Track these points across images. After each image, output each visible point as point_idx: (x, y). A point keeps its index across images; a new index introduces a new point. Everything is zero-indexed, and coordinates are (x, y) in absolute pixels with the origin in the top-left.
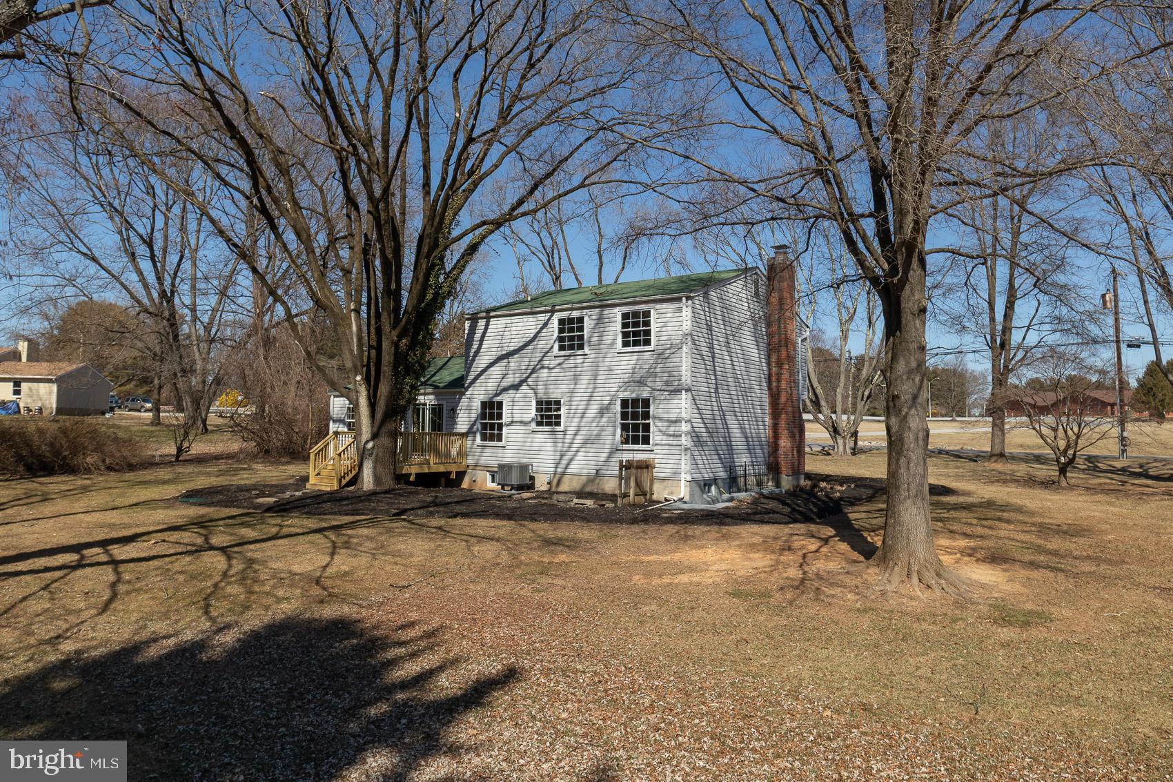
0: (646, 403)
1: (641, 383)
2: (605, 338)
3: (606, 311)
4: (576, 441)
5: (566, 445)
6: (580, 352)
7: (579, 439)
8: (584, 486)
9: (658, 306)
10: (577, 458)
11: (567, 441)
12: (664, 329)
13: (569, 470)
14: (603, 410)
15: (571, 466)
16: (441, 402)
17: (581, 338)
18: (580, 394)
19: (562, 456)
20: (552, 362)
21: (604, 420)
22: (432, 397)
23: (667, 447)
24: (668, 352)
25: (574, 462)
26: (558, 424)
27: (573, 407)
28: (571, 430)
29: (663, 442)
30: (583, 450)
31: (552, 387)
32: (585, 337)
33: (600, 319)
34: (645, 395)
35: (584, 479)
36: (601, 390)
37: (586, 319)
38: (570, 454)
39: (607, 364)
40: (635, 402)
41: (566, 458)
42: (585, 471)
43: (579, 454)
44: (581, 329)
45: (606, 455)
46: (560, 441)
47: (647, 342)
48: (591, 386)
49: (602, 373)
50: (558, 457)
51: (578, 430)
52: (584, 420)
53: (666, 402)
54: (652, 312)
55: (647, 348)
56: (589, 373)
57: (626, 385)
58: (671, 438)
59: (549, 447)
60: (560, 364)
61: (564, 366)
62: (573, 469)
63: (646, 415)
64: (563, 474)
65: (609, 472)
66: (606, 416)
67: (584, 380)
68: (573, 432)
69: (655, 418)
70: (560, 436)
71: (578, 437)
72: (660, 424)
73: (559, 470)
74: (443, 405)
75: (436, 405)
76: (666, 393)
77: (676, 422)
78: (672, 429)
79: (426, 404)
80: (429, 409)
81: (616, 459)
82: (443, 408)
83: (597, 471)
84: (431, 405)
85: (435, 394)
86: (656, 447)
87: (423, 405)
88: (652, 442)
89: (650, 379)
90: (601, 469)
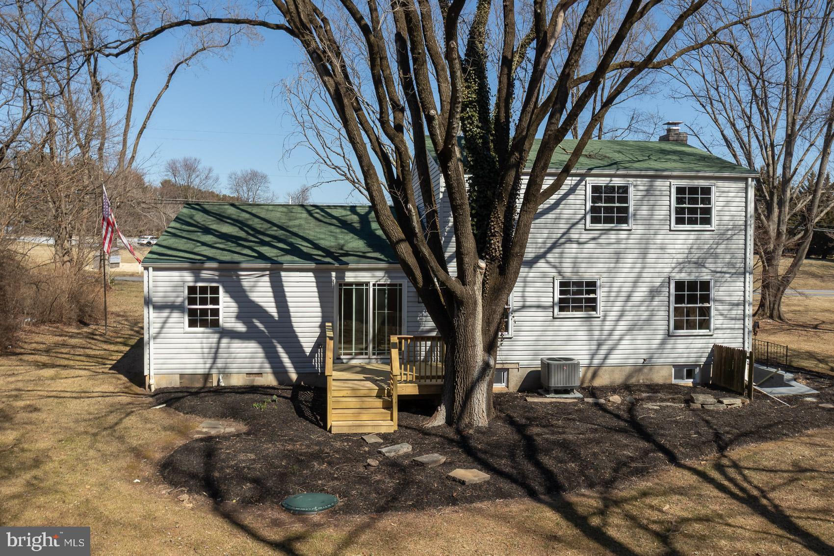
0: (705, 285)
1: (700, 264)
2: (657, 213)
3: (659, 183)
4: (619, 328)
5: (606, 333)
6: (624, 226)
7: (622, 326)
8: (630, 376)
9: (720, 184)
10: (620, 347)
11: (606, 328)
12: (726, 209)
13: (609, 362)
14: (653, 293)
15: (612, 356)
16: (397, 282)
17: (626, 210)
18: (623, 275)
19: (599, 345)
20: (584, 236)
21: (655, 303)
22: (380, 274)
23: (728, 331)
24: (730, 232)
25: (616, 352)
26: (594, 309)
27: (615, 289)
28: (613, 316)
29: (724, 326)
30: (627, 337)
31: (583, 265)
32: (631, 210)
33: (649, 192)
34: (706, 277)
35: (627, 370)
36: (652, 270)
37: (631, 190)
38: (610, 342)
39: (658, 241)
40: (692, 285)
41: (605, 347)
42: (631, 361)
43: (623, 342)
44: (625, 200)
45: (658, 342)
46: (598, 328)
47: (707, 221)
48: (639, 265)
49: (652, 251)
50: (594, 347)
51: (621, 316)
52: (630, 304)
53: (726, 284)
54: (713, 189)
55: (707, 227)
56: (636, 251)
57: (681, 266)
58: (733, 322)
59: (582, 335)
60: (594, 239)
61: (600, 241)
62: (613, 360)
63: (706, 298)
64: (600, 366)
65: (662, 360)
66: (657, 299)
67: (629, 259)
68: (614, 318)
69: (715, 301)
70: (596, 322)
71: (622, 323)
72: (720, 307)
73: (596, 362)
74: (401, 285)
75: (389, 285)
76: (728, 275)
77: (738, 305)
78: (734, 312)
79: (367, 284)
80: (374, 290)
81: (669, 346)
82: (401, 290)
83: (644, 360)
84: (379, 285)
85: (386, 271)
86: (716, 332)
87: (361, 284)
88: (712, 327)
89: (710, 260)
90: (651, 358)
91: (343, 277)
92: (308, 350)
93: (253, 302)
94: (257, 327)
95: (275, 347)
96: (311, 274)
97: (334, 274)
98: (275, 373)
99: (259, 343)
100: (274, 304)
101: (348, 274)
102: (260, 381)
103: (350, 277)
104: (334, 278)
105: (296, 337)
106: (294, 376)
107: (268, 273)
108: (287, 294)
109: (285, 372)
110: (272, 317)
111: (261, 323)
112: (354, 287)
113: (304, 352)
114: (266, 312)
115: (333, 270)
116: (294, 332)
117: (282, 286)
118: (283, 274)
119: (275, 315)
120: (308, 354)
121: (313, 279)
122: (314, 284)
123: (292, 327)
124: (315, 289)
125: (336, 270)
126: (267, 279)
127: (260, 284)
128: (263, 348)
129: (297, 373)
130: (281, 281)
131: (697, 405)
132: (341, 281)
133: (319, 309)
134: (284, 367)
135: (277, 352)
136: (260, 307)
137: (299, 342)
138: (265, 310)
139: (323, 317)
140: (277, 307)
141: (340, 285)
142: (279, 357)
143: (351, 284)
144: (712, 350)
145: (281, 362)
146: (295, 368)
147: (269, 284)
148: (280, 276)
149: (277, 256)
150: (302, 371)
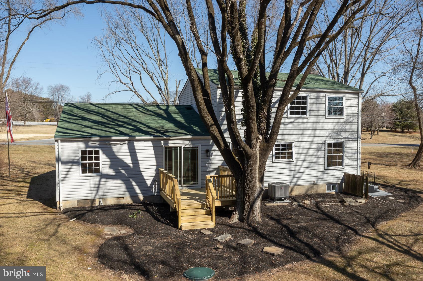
0: (341, 145)
1: (338, 134)
2: (321, 109)
3: (322, 95)
4: (303, 166)
5: (297, 169)
6: (305, 116)
8: (308, 190)
9: (347, 96)
10: (303, 176)
11: (297, 167)
12: (350, 108)
13: (298, 183)
14: (319, 149)
15: (300, 181)
16: (196, 146)
17: (305, 108)
18: (305, 140)
19: (294, 175)
20: (287, 121)
21: (319, 154)
22: (187, 142)
23: (351, 166)
24: (351, 119)
25: (302, 178)
26: (291, 157)
27: (301, 147)
28: (300, 160)
29: (349, 164)
30: (307, 171)
31: (286, 136)
32: (308, 109)
33: (318, 98)
34: (341, 140)
35: (306, 187)
36: (317, 138)
37: (308, 99)
38: (299, 174)
39: (321, 124)
40: (335, 145)
41: (297, 176)
42: (308, 183)
43: (305, 173)
44: (305, 103)
45: (320, 173)
46: (293, 167)
47: (341, 114)
48: (312, 135)
49: (318, 128)
50: (292, 176)
51: (304, 160)
52: (308, 154)
53: (350, 144)
54: (344, 98)
55: (341, 116)
56: (311, 128)
57: (331, 135)
58: (353, 162)
59: (286, 171)
60: (291, 123)
61: (294, 123)
62: (301, 182)
63: (341, 151)
64: (294, 186)
65: (322, 182)
66: (320, 152)
67: (308, 133)
68: (301, 162)
69: (345, 152)
70: (293, 164)
71: (304, 164)
72: (347, 155)
73: (293, 184)
74: (197, 147)
75: (191, 147)
76: (351, 140)
77: (355, 154)
78: (353, 157)
79: (180, 147)
80: (184, 150)
81: (326, 175)
82: (197, 150)
83: (314, 182)
84: (186, 148)
85: (190, 140)
86: (346, 167)
87: (177, 147)
88: (344, 164)
89: (343, 133)
90: (317, 181)
91: (168, 144)
92: (149, 184)
93: (119, 158)
94: (121, 172)
95: (131, 183)
96: (150, 142)
97: (162, 142)
98: (131, 197)
99: (122, 181)
100: (130, 159)
101: (170, 142)
102: (123, 202)
103: (171, 144)
104: (162, 144)
105: (143, 177)
106: (142, 198)
107: (127, 142)
108: (138, 154)
109: (137, 196)
110: (129, 166)
111: (123, 170)
112: (173, 149)
113: (147, 185)
114: (126, 164)
115: (162, 140)
116: (141, 174)
117: (135, 149)
118: (135, 142)
119: (131, 165)
120: (149, 186)
121: (152, 145)
122: (152, 148)
123: (140, 171)
124: (153, 151)
125: (164, 140)
126: (126, 145)
127: (123, 148)
128: (125, 183)
129: (144, 196)
130: (134, 147)
131: (347, 204)
132: (167, 146)
133: (155, 161)
134: (136, 193)
135: (132, 185)
136: (123, 161)
137: (144, 179)
138: (125, 162)
139: (157, 165)
140: (132, 161)
141: (166, 148)
142: (133, 188)
143: (171, 147)
144: (344, 176)
145: (135, 191)
146: (142, 193)
147: (127, 148)
148: (134, 144)
149: (130, 133)
150: (146, 195)
